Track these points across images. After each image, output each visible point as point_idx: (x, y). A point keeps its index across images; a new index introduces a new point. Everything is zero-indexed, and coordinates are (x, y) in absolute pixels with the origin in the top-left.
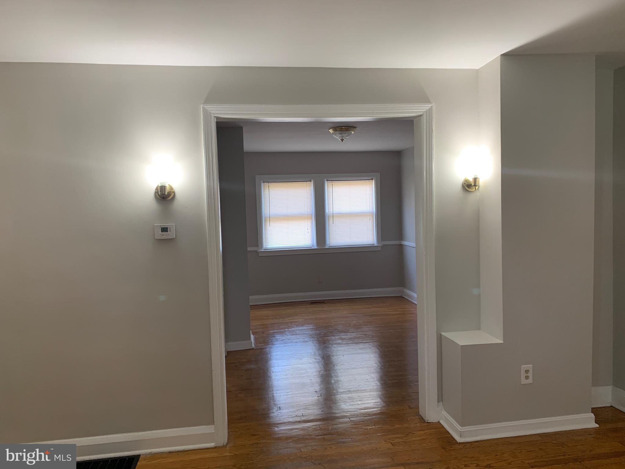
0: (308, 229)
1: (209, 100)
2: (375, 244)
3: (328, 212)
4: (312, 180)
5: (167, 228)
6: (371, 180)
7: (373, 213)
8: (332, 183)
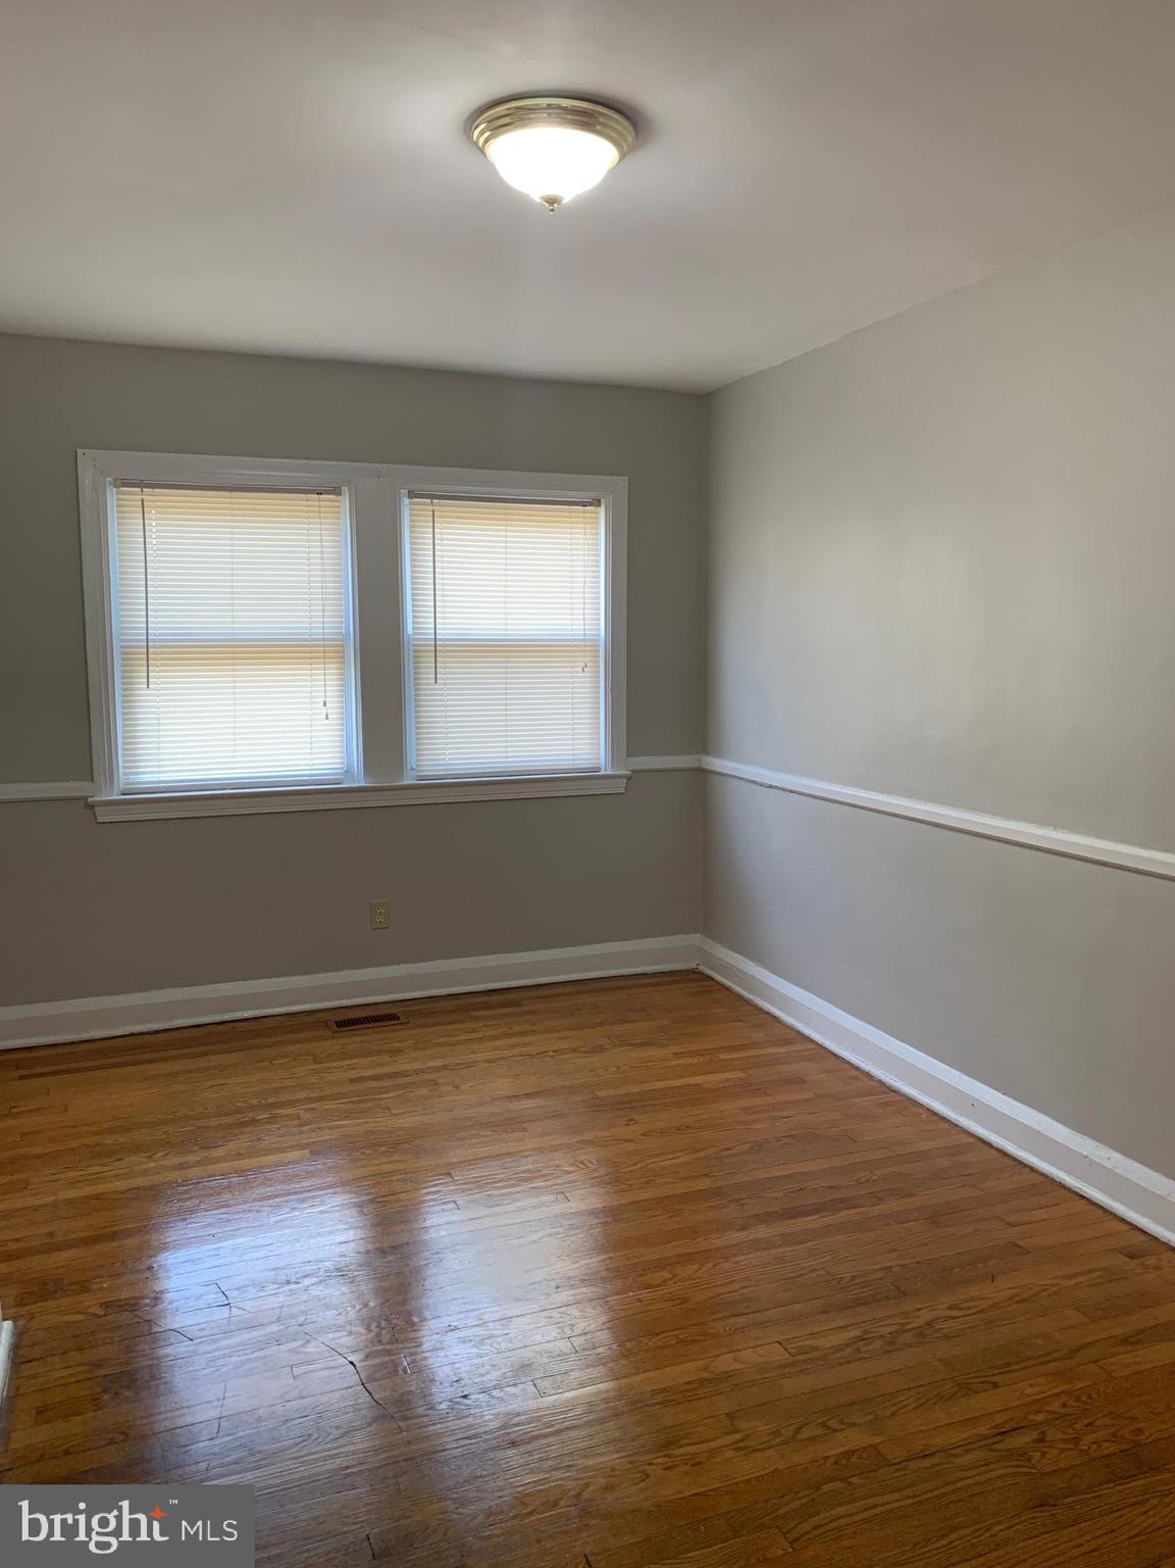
0: (325, 704)
2: (603, 766)
3: (414, 634)
4: (345, 489)
6: (591, 504)
7: (597, 640)
8: (431, 508)
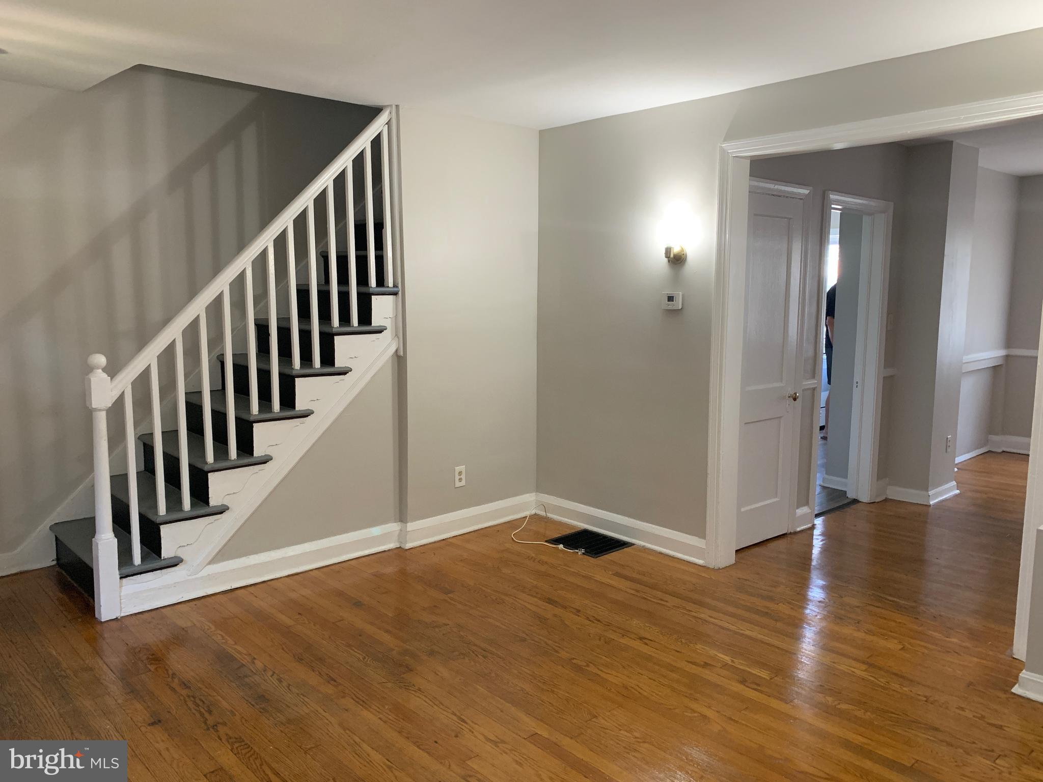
1: (730, 136)
5: (673, 297)
